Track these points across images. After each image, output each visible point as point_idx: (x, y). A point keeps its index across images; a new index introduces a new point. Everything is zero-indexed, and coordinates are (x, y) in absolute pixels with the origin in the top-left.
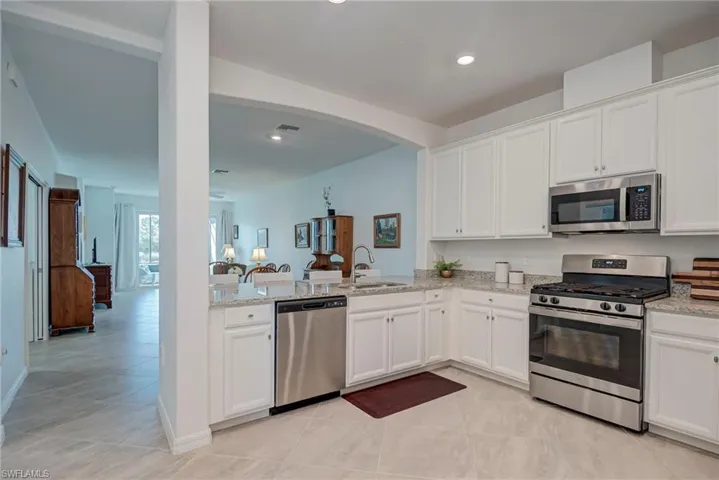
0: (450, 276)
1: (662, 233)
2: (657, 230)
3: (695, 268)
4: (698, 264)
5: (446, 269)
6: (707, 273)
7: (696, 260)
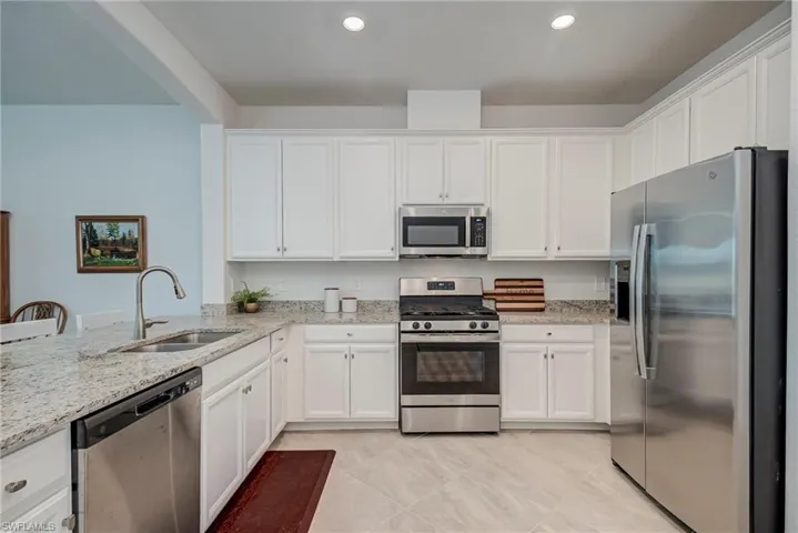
0: (256, 311)
1: (489, 259)
2: (485, 256)
3: (496, 287)
4: (498, 283)
5: (252, 300)
6: (504, 291)
7: (497, 280)
